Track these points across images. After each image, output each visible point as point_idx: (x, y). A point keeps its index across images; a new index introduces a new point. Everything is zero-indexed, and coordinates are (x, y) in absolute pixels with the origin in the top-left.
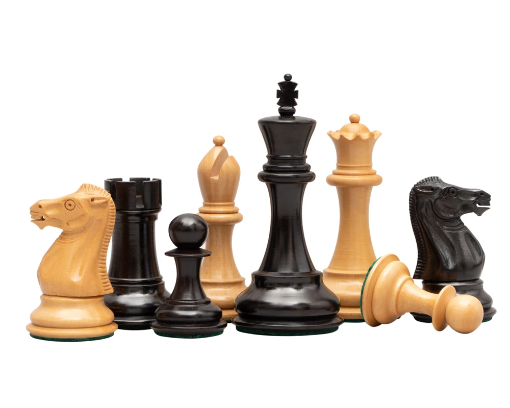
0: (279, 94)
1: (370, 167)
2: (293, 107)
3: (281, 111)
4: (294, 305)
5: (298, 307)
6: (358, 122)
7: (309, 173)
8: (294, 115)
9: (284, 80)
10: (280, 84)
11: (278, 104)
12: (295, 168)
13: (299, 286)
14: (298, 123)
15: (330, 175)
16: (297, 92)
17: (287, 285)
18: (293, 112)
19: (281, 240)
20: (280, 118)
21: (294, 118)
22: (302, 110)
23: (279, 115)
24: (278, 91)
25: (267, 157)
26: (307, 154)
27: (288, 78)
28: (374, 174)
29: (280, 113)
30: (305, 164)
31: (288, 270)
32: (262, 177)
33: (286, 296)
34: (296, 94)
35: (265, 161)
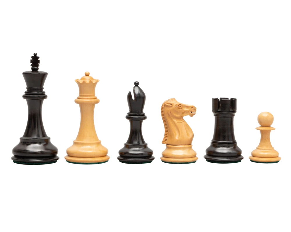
0: (31, 61)
1: (94, 95)
2: (37, 67)
3: (32, 69)
4: (38, 152)
5: (39, 153)
6: (88, 75)
7: (44, 95)
8: (38, 70)
9: (34, 56)
10: (32, 57)
11: (31, 65)
12: (38, 93)
13: (40, 143)
14: (39, 74)
15: (76, 99)
16: (39, 60)
17: (35, 143)
18: (38, 69)
19: (33, 123)
20: (32, 72)
21: (38, 72)
22: (41, 68)
23: (31, 70)
24: (31, 60)
25: (27, 88)
26: (44, 87)
27: (35, 54)
28: (96, 98)
29: (32, 70)
30: (43, 92)
31: (36, 137)
32: (24, 97)
33: (35, 148)
34: (39, 62)
35: (26, 90)
